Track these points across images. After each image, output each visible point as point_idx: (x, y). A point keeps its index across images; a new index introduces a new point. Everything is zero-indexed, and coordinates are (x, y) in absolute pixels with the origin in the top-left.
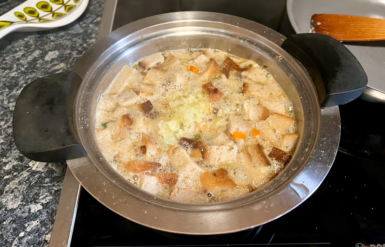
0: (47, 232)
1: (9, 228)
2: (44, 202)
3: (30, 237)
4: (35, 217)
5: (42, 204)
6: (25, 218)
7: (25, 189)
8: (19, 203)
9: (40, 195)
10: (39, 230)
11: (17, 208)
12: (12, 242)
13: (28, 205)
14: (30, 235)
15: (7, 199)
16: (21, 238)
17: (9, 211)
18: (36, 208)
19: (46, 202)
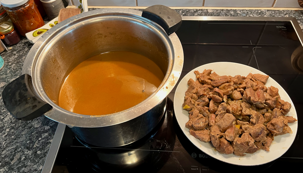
0: (51, 138)
1: (34, 135)
2: (51, 125)
3: (43, 140)
4: (46, 131)
5: (50, 126)
6: (42, 132)
7: (43, 119)
8: (40, 125)
9: (50, 122)
10: (47, 137)
11: (39, 127)
12: (35, 142)
13: (44, 126)
14: (43, 139)
15: (34, 123)
16: (40, 140)
17: (35, 128)
18: (47, 128)
19: (52, 125)
